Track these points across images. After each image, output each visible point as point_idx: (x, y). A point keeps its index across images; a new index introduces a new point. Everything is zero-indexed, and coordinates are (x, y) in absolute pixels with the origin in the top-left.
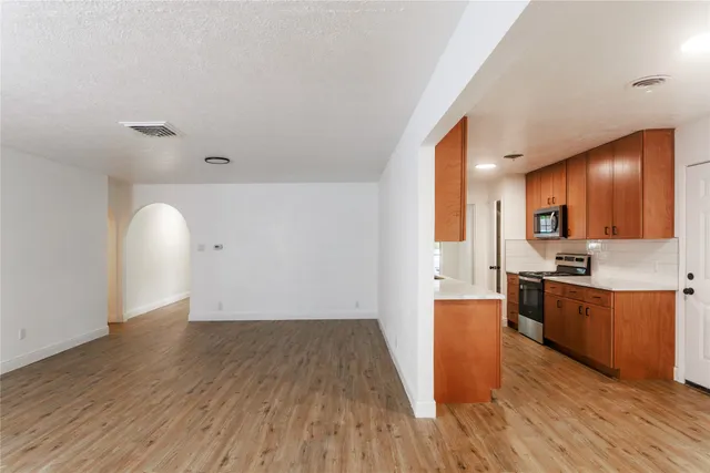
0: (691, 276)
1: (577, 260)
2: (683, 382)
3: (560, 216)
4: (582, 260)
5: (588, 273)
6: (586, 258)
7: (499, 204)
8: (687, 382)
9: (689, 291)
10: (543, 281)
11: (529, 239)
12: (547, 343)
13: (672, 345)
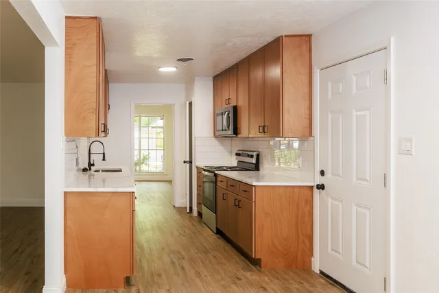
0: (322, 173)
1: (248, 156)
2: (319, 272)
3: (231, 115)
4: (252, 156)
5: (257, 167)
6: (255, 154)
7: (190, 104)
8: (322, 272)
9: (321, 187)
10: (216, 175)
11: (215, 136)
12: (219, 232)
13: (310, 238)
